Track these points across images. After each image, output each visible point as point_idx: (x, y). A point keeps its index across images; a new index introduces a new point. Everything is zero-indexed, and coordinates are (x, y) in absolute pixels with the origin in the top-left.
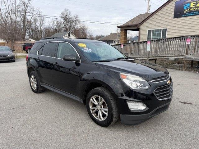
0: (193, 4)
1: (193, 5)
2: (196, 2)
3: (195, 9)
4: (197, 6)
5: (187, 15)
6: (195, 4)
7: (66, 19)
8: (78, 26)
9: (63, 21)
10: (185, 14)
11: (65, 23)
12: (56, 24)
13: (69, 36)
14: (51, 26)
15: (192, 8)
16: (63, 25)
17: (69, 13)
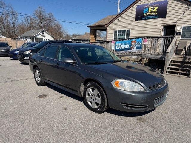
0: (151, 8)
1: (151, 10)
2: (153, 7)
3: (152, 13)
4: (154, 11)
5: (146, 18)
6: (152, 9)
7: (41, 17)
8: (53, 24)
9: (37, 19)
10: (145, 17)
11: (39, 20)
12: (29, 21)
13: (43, 34)
14: (25, 23)
15: (150, 12)
16: (38, 23)
17: (43, 10)
